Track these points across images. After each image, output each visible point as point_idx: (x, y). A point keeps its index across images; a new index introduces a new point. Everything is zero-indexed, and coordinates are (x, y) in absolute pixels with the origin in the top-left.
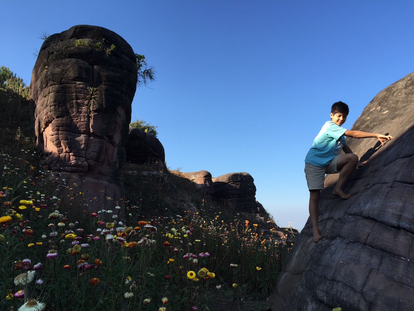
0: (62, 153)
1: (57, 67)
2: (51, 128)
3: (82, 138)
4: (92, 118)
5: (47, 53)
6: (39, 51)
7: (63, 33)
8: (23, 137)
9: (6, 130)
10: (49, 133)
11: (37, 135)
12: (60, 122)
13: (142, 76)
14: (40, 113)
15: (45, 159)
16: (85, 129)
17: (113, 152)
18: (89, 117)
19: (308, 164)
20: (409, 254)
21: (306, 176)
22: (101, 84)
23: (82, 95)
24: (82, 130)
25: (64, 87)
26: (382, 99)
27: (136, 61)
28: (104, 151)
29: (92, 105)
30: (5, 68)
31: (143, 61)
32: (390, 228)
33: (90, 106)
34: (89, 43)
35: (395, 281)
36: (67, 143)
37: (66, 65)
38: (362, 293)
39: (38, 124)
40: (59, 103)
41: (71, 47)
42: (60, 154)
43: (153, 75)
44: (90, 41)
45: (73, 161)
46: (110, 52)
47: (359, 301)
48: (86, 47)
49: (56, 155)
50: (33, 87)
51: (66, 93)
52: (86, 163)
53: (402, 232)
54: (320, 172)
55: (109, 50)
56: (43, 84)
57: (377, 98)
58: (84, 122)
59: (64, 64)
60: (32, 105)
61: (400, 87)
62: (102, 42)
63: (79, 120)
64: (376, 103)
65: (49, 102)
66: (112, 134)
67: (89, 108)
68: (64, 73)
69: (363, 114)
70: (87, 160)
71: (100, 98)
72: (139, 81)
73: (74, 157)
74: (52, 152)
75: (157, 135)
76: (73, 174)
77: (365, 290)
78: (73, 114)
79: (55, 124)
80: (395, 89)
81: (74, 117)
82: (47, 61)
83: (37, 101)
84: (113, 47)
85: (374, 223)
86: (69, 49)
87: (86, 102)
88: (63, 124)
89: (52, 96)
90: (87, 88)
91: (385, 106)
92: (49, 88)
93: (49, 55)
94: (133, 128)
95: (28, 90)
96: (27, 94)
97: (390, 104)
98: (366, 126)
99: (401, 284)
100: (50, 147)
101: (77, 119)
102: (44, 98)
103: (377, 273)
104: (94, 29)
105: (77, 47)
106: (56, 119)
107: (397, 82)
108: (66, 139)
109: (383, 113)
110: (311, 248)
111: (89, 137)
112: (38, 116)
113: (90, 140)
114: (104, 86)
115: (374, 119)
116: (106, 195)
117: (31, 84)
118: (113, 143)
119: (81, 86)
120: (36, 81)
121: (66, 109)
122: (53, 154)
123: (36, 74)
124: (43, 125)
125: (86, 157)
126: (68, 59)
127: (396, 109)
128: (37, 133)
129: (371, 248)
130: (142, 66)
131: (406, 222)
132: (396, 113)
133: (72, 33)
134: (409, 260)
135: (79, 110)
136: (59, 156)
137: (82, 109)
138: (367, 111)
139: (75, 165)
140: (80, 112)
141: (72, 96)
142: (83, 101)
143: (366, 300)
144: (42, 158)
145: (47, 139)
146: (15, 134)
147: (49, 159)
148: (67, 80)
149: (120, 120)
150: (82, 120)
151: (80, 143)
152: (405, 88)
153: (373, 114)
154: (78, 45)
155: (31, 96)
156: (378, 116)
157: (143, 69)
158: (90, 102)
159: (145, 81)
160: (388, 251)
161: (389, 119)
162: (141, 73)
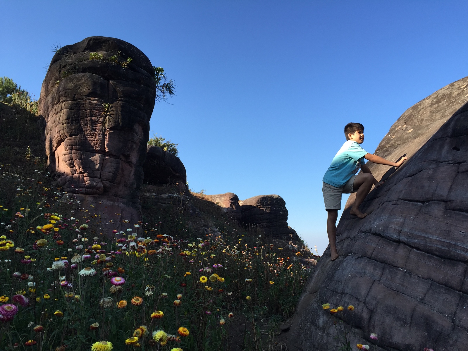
0: (76, 174)
1: (70, 82)
2: (64, 146)
3: (97, 157)
4: (108, 136)
5: (59, 67)
6: (49, 64)
7: (75, 45)
8: (33, 156)
9: (15, 150)
10: (61, 152)
11: (48, 155)
12: (73, 140)
13: (161, 90)
14: (51, 131)
15: (57, 180)
16: (100, 148)
17: (130, 173)
18: (104, 136)
19: (326, 184)
20: (406, 265)
21: (324, 196)
22: (117, 100)
23: (97, 111)
24: (96, 148)
25: (77, 104)
26: (408, 117)
27: (154, 74)
28: (120, 171)
29: (107, 122)
30: (8, 79)
31: (162, 75)
32: (391, 242)
33: (105, 124)
34: (104, 56)
35: (393, 290)
36: (81, 163)
37: (80, 80)
38: (365, 303)
39: (49, 142)
40: (72, 120)
41: (84, 60)
42: (73, 174)
43: (173, 90)
44: (104, 54)
45: (88, 182)
46: (126, 65)
47: (362, 310)
48: (101, 61)
49: (69, 176)
50: (42, 102)
51: (80, 110)
52: (100, 185)
53: (402, 245)
54: (337, 192)
55: (125, 64)
56: (55, 99)
57: (404, 116)
58: (99, 140)
59: (77, 79)
60: (41, 122)
61: (426, 105)
62: (118, 56)
63: (93, 138)
64: (402, 121)
65: (61, 119)
66: (128, 153)
67: (104, 126)
68: (77, 88)
69: (389, 133)
70: (102, 181)
71: (116, 114)
72: (158, 96)
73: (88, 178)
74: (65, 172)
75: (178, 154)
76: (87, 196)
77: (367, 299)
78: (87, 132)
79: (68, 143)
80: (421, 107)
81: (88, 136)
82: (59, 76)
83: (48, 118)
84: (129, 60)
85: (380, 238)
86: (82, 62)
87: (101, 119)
88: (77, 143)
89: (65, 113)
90: (102, 104)
91: (410, 124)
92: (61, 104)
93: (61, 68)
94: (151, 146)
95: (37, 106)
96: (36, 109)
97: (415, 123)
98: (391, 145)
99: (398, 292)
100: (63, 167)
101: (91, 138)
102: (56, 114)
103: (379, 284)
104: (110, 41)
105: (91, 61)
106: (69, 138)
107: (424, 99)
108: (80, 159)
109: (407, 132)
110: (328, 267)
111: (104, 157)
112: (49, 134)
113: (106, 159)
114: (120, 102)
115: (399, 138)
116: (122, 218)
117: (40, 99)
118: (130, 163)
119: (96, 102)
120: (46, 97)
121: (79, 127)
122: (66, 174)
123: (46, 88)
124: (55, 143)
125: (101, 178)
126: (82, 73)
127: (420, 128)
128: (48, 152)
129: (376, 261)
130: (161, 80)
131: (404, 236)
132: (420, 132)
133: (86, 45)
134: (405, 271)
135: (94, 127)
136: (73, 177)
137: (97, 127)
138: (393, 129)
139: (89, 187)
140: (95, 130)
141: (86, 112)
142: (98, 118)
143: (368, 308)
144: (54, 179)
145: (59, 158)
146: (24, 153)
147: (62, 180)
148: (81, 96)
149: (137, 138)
150: (97, 138)
151: (95, 163)
152: (430, 106)
153: (398, 133)
154: (93, 59)
155: (40, 112)
156: (403, 135)
157: (161, 83)
158: (105, 119)
159: (164, 96)
160: (389, 263)
161: (412, 138)
162: (159, 87)
